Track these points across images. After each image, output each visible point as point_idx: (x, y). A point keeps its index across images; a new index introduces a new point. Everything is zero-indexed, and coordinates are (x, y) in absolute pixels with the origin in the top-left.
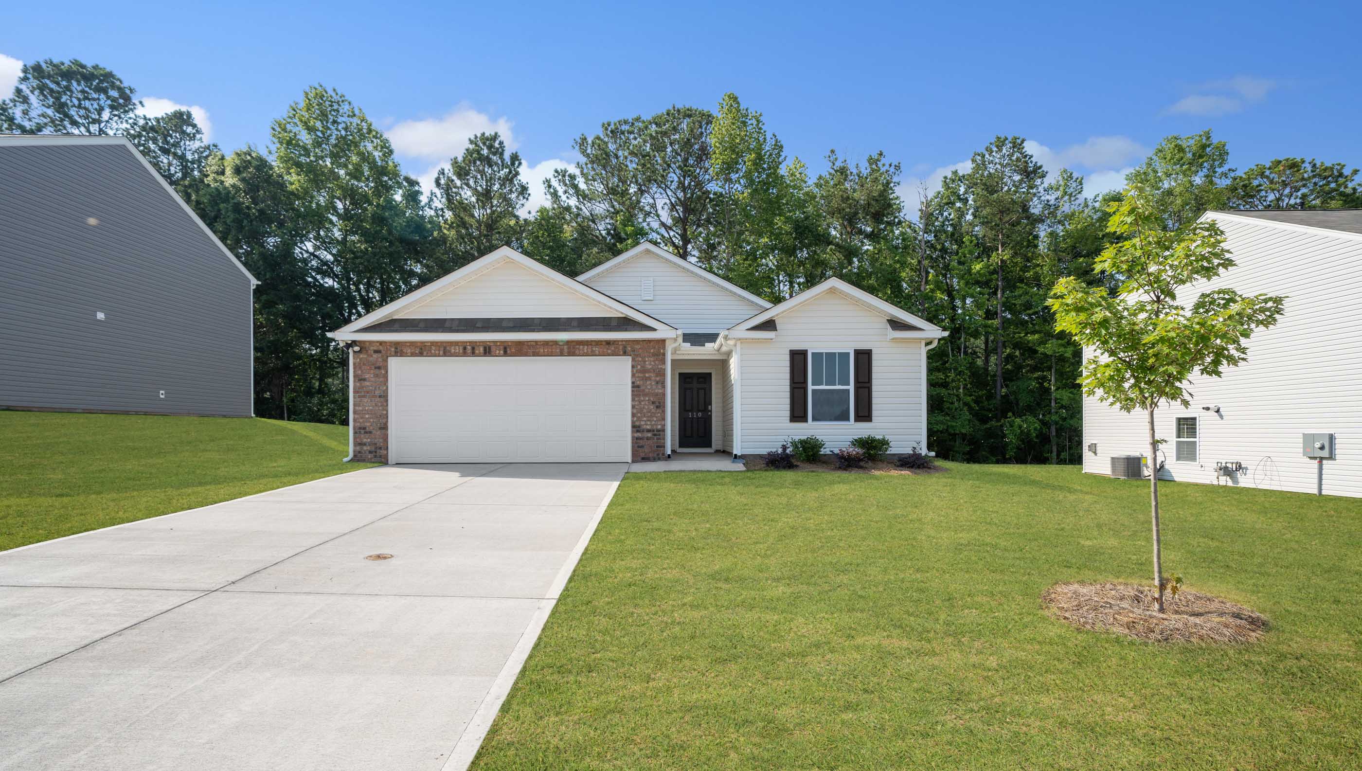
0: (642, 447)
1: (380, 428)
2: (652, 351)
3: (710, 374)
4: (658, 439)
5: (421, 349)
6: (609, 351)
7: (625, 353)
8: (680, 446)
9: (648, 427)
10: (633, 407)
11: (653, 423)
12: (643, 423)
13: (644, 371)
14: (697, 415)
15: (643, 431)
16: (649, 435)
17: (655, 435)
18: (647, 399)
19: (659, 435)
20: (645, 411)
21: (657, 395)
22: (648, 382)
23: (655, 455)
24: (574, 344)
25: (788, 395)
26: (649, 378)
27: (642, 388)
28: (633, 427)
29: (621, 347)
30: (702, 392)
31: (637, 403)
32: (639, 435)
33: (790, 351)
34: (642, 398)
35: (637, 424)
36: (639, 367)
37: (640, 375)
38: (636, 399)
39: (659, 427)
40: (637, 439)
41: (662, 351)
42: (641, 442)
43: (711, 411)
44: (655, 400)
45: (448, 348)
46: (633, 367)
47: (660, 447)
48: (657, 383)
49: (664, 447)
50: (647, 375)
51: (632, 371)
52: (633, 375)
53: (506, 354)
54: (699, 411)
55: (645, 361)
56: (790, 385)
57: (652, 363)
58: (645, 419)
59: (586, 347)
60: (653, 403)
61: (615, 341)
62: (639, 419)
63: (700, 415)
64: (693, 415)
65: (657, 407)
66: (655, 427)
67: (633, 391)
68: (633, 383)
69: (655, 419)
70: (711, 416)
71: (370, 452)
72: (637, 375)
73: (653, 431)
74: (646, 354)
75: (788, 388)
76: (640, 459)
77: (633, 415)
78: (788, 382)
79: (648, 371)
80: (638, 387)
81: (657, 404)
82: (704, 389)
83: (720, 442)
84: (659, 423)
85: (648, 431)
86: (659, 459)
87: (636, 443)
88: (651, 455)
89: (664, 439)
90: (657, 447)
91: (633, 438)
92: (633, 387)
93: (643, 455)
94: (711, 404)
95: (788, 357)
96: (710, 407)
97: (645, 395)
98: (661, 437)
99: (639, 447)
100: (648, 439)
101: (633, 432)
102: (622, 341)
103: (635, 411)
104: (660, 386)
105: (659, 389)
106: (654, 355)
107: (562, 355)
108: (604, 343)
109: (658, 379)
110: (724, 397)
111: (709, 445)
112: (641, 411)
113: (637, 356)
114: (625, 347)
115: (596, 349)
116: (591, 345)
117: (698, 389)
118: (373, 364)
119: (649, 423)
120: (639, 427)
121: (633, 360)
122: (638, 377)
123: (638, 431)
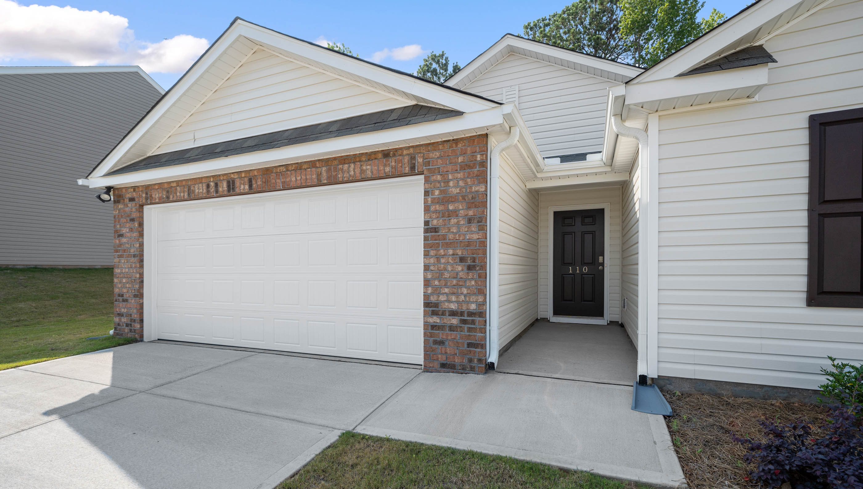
0: (442, 343)
1: (135, 296)
2: (460, 159)
3: (603, 210)
4: (470, 330)
5: (168, 192)
6: (388, 169)
7: (413, 171)
8: (557, 312)
9: (453, 306)
10: (427, 268)
11: (462, 298)
12: (442, 298)
13: (446, 199)
14: (581, 270)
15: (443, 313)
16: (455, 321)
17: (464, 322)
18: (451, 252)
19: (473, 322)
20: (447, 275)
21: (469, 243)
22: (454, 221)
23: (465, 361)
24: (336, 162)
25: (803, 234)
26: (455, 213)
27: (442, 232)
28: (427, 305)
29: (406, 159)
30: (588, 237)
31: (432, 261)
32: (435, 320)
33: (813, 119)
34: (442, 252)
35: (433, 299)
36: (437, 192)
37: (438, 207)
38: (432, 253)
39: (473, 307)
40: (433, 327)
41: (479, 158)
42: (441, 335)
43: (603, 264)
44: (465, 253)
45: (192, 188)
46: (426, 193)
47: (475, 345)
48: (470, 221)
49: (483, 346)
50: (451, 207)
51: (425, 202)
52: (427, 209)
53: (252, 190)
54: (584, 264)
55: (447, 182)
56: (811, 210)
57: (461, 183)
58: (446, 290)
59: (352, 166)
60: (462, 260)
61: (396, 150)
62: (437, 291)
63: (585, 269)
64: (574, 270)
65: (470, 268)
66: (464, 308)
67: (426, 239)
68: (426, 223)
69: (465, 291)
70: (603, 270)
71: (127, 325)
72: (432, 208)
73: (462, 314)
74: (450, 168)
75: (802, 218)
76: (436, 365)
77: (427, 283)
78: (803, 202)
79: (453, 199)
80: (435, 230)
81: (469, 262)
82: (593, 233)
83: (617, 310)
84: (473, 298)
85: (453, 313)
86: (473, 370)
87: (432, 335)
88: (457, 360)
89: (483, 330)
90: (469, 345)
91: (426, 324)
92: (426, 231)
93: (442, 358)
94: (603, 255)
95: (803, 137)
96: (601, 258)
97: (448, 245)
98: (477, 326)
99: (435, 342)
100: (452, 328)
101: (426, 314)
102: (409, 148)
103: (429, 276)
104: (474, 227)
105: (472, 233)
106: (464, 167)
107: (320, 184)
108: (380, 155)
109: (471, 213)
110: (623, 244)
111: (599, 312)
112: (440, 275)
113: (432, 172)
114: (413, 158)
115: (368, 168)
116: (360, 161)
117: (583, 234)
118: (128, 216)
119: (454, 298)
120: (436, 305)
121: (427, 180)
122: (436, 212)
123: (434, 313)
